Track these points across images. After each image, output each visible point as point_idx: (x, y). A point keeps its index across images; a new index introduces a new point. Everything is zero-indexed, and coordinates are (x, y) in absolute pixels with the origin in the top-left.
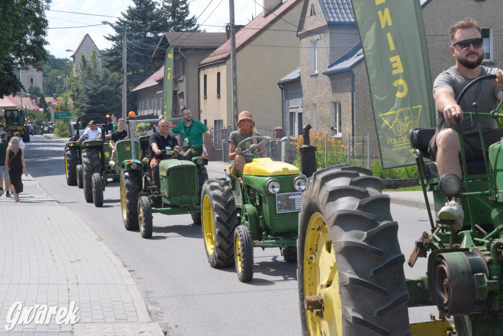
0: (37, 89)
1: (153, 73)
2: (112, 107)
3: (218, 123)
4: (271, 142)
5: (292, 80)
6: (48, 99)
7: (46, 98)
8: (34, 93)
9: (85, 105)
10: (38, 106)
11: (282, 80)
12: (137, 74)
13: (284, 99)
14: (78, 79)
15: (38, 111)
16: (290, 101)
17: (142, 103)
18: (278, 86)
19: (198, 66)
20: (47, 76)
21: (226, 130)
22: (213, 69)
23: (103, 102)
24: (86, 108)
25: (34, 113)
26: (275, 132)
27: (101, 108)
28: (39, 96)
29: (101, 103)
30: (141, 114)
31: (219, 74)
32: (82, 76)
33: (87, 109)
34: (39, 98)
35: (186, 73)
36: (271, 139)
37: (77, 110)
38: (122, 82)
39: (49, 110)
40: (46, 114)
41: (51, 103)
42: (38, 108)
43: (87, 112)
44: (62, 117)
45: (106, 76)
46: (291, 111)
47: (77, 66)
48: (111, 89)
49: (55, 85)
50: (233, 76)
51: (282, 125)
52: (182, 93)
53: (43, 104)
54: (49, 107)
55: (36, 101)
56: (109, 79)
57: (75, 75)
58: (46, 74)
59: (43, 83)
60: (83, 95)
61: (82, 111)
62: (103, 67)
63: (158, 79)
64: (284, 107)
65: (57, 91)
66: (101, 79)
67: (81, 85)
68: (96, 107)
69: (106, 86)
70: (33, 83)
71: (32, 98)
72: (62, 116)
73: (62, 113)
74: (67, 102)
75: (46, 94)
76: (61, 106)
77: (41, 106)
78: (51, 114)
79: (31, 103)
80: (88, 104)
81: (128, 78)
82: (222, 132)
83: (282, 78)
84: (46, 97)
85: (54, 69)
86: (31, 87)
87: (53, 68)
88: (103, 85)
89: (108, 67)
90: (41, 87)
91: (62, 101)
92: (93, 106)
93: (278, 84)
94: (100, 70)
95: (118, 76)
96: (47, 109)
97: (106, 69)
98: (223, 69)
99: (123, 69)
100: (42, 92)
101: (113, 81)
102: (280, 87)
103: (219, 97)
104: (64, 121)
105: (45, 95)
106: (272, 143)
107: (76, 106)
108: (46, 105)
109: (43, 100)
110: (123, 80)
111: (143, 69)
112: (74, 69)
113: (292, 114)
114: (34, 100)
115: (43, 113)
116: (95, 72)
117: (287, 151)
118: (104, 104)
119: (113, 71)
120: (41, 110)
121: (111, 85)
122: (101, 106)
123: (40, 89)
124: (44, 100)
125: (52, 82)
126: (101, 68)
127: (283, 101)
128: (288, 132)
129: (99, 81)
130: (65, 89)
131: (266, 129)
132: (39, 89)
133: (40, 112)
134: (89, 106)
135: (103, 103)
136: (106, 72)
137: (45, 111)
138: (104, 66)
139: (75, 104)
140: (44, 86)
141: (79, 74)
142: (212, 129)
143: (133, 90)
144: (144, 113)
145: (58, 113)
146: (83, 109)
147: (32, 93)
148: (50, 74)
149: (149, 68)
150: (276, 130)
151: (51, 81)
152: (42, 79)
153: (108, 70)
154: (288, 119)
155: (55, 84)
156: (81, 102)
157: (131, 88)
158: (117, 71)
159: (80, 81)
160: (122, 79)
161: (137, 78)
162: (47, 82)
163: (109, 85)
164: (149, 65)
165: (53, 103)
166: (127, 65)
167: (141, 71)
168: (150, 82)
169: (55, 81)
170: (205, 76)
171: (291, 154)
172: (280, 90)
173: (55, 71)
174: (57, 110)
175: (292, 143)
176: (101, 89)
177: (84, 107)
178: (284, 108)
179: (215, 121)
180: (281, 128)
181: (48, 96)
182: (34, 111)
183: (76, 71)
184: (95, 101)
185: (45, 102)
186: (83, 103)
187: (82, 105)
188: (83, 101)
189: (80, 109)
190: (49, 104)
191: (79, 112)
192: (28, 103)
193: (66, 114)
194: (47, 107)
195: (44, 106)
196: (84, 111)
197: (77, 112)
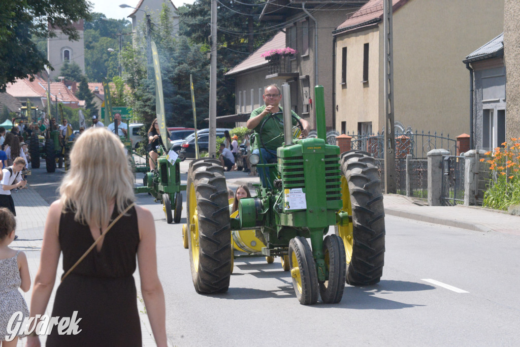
0: (76, 69)
1: (261, 45)
3: (363, 127)
4: (446, 158)
5: (488, 55)
6: (93, 86)
7: (90, 85)
8: (70, 76)
10: (76, 96)
11: (472, 55)
12: (235, 47)
13: (474, 87)
14: (139, 53)
15: (76, 105)
16: (484, 90)
17: (242, 94)
18: (465, 65)
19: (333, 33)
20: (93, 48)
21: (375, 138)
22: (358, 37)
23: (180, 91)
24: (152, 101)
25: (70, 108)
26: (458, 143)
27: (177, 101)
28: (78, 81)
29: (176, 93)
30: (241, 111)
31: (366, 46)
32: (146, 49)
34: (78, 84)
35: (314, 44)
36: (448, 154)
38: (210, 59)
39: (95, 103)
40: (89, 110)
41: (98, 92)
42: (76, 100)
45: (186, 48)
46: (486, 107)
47: (138, 32)
48: (192, 70)
49: (106, 64)
50: (386, 49)
51: (469, 131)
52: (308, 77)
53: (85, 93)
54: (95, 100)
55: (74, 89)
56: (190, 55)
57: (135, 46)
58: (92, 45)
59: (86, 60)
60: (147, 79)
61: (145, 106)
62: (180, 35)
63: (269, 55)
64: (474, 101)
65: (108, 73)
66: (176, 54)
67: (144, 63)
69: (185, 65)
70: (68, 59)
71: (67, 84)
74: (122, 91)
75: (90, 78)
77: (81, 98)
78: (98, 110)
79: (64, 92)
81: (220, 52)
82: (370, 142)
83: (472, 51)
84: (90, 82)
85: (104, 36)
86: (66, 66)
87: (102, 35)
88: (181, 63)
89: (188, 34)
90: (82, 67)
91: (113, 90)
93: (464, 62)
94: (177, 38)
95: (205, 50)
96: (92, 103)
97: (184, 37)
98: (374, 39)
99: (211, 38)
100: (83, 73)
101: (197, 58)
102: (468, 67)
103: (366, 83)
105: (88, 79)
106: (449, 160)
107: (137, 97)
108: (90, 95)
109: (84, 87)
110: (211, 56)
111: (245, 37)
112: (134, 36)
113: (487, 112)
114: (70, 88)
115: (84, 108)
116: (167, 42)
117: (474, 174)
118: (181, 94)
119: (198, 40)
120: (82, 103)
121: (193, 63)
122: (176, 98)
123: (81, 69)
124: (87, 86)
125: (101, 58)
126: (177, 35)
127: (472, 90)
128: (480, 142)
129: (174, 58)
130: (120, 69)
131: (442, 138)
132: (78, 68)
133: (79, 106)
135: (179, 94)
136: (184, 42)
137: (89, 105)
138: (181, 32)
139: (134, 94)
140: (87, 64)
141: (141, 46)
142: (353, 136)
143: (229, 73)
144: (245, 111)
146: (148, 103)
147: (67, 75)
148: (97, 44)
149: (255, 36)
150: (459, 139)
151: (99, 56)
152: (83, 53)
153: (188, 40)
154: (480, 122)
155: (105, 61)
156: (144, 90)
157: (225, 69)
158: (203, 40)
159: (143, 57)
160: (209, 55)
161: (236, 53)
162: (93, 57)
163: (190, 64)
164: (255, 31)
165: (100, 93)
166: (218, 32)
167: (242, 41)
168: (256, 60)
169: (105, 56)
170: (345, 50)
171: (481, 178)
172: (468, 71)
173: (104, 40)
175: (482, 160)
176: (176, 71)
177: (149, 100)
178: (474, 103)
179: (360, 124)
180: (469, 136)
181: (94, 81)
182: (70, 104)
183: (138, 39)
184: (168, 90)
185: (88, 91)
186: (148, 92)
187: (146, 96)
188: (148, 90)
189: (143, 103)
190: (94, 94)
191: (140, 108)
192: (60, 92)
193: (120, 111)
194: (91, 99)
195: (86, 97)
196: (148, 106)
197: (138, 107)
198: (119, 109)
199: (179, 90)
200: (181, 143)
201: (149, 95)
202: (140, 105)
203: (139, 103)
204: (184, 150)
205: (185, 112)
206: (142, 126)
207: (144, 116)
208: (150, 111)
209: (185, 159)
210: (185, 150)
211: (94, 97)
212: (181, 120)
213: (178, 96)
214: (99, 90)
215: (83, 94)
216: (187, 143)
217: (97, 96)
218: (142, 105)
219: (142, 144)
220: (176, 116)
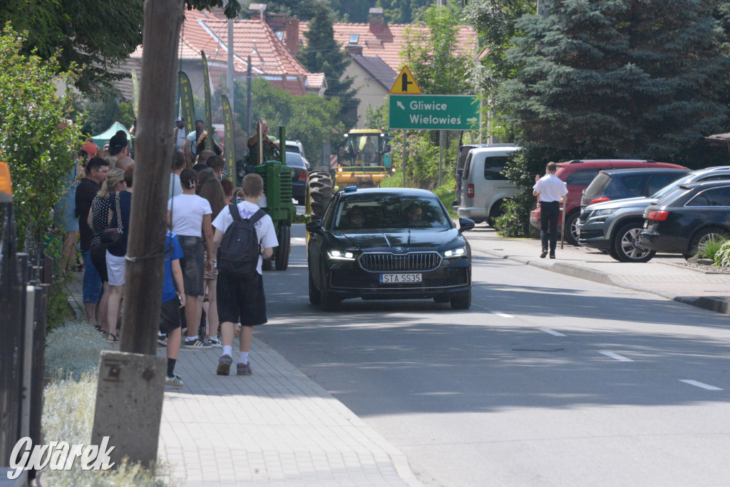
2: (676, 81)
6: (344, 33)
7: (336, 28)
8: (284, 3)
9: (546, 64)
10: (300, 60)
15: (300, 83)
23: (636, 52)
24: (550, 80)
25: (284, 95)
27: (626, 80)
28: (304, 17)
29: (622, 58)
33: (556, 84)
34: (304, 27)
37: (509, 86)
39: (349, 83)
40: (336, 100)
41: (359, 50)
42: (301, 71)
43: (553, 102)
44: (425, 120)
53: (323, 53)
54: (351, 71)
55: (293, 39)
60: (537, 16)
61: (530, 94)
68: (598, 76)
71: (273, 23)
72: (425, 113)
73: (427, 101)
74: (447, 48)
76: (419, 67)
77: (313, 67)
78: (357, 102)
79: (268, 47)
80: (560, 59)
91: (423, 45)
92: (585, 73)
96: (342, 79)
104: (435, 138)
105: (331, 13)
107: (503, 68)
108: (340, 57)
109: (322, 34)
114: (281, 35)
115: (321, 95)
118: (638, 61)
120: (316, 80)
122: (620, 72)
124: (331, 33)
133: (308, 89)
134: (568, 69)
135: (633, 60)
137: (334, 88)
139: (495, 58)
145: (406, 101)
146: (539, 86)
156: (527, 48)
165: (367, 53)
174: (405, 83)
177: (541, 75)
182: (284, 83)
184: (598, 47)
185: (333, 45)
186: (540, 53)
187: (532, 64)
188: (536, 48)
189: (522, 86)
190: (348, 55)
191: (515, 99)
192: (255, 48)
193: (444, 107)
194: (340, 68)
195: (326, 63)
196: (539, 93)
197: (508, 96)
198: (441, 101)
199: (632, 47)
200: (645, 206)
201: (542, 64)
202: (514, 91)
203: (511, 87)
204: (651, 227)
205: (646, 115)
206: (515, 154)
207: (523, 125)
208: (542, 109)
209: (652, 255)
210: (657, 229)
211: (347, 64)
212: (632, 138)
213: (629, 66)
214: (362, 44)
215: (319, 55)
216: (663, 208)
217: (356, 61)
218: (520, 91)
219: (512, 206)
220: (619, 125)
